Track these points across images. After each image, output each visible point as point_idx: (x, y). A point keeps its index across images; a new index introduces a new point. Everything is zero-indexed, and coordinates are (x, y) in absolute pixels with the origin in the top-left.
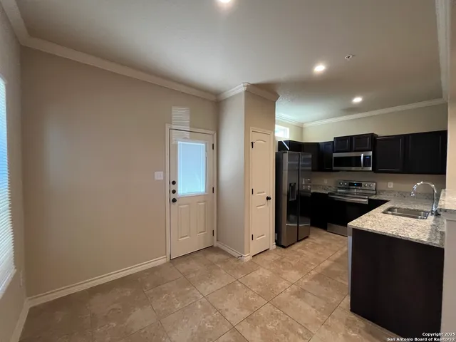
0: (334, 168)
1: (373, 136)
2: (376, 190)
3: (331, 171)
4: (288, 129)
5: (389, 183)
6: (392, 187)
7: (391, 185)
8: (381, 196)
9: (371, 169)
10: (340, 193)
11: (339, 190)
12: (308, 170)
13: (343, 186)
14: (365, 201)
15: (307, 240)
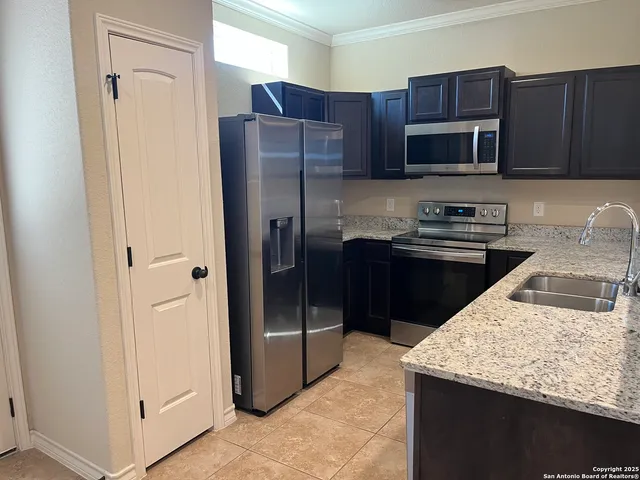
0: (409, 168)
1: (502, 77)
2: (506, 225)
3: (402, 176)
4: (284, 49)
5: (536, 204)
6: (541, 214)
7: (539, 210)
8: (518, 239)
9: (494, 167)
10: (424, 236)
11: (422, 230)
12: (331, 176)
13: (432, 217)
14: (478, 257)
15: (334, 377)
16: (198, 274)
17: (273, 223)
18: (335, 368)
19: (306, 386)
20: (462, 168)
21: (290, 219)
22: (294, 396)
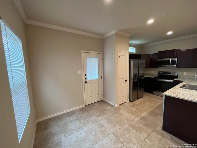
16: (126, 81)
17: (134, 74)
18: (142, 97)
19: (138, 99)
20: (167, 66)
21: (137, 74)
22: (136, 100)
